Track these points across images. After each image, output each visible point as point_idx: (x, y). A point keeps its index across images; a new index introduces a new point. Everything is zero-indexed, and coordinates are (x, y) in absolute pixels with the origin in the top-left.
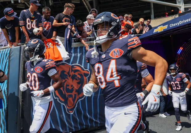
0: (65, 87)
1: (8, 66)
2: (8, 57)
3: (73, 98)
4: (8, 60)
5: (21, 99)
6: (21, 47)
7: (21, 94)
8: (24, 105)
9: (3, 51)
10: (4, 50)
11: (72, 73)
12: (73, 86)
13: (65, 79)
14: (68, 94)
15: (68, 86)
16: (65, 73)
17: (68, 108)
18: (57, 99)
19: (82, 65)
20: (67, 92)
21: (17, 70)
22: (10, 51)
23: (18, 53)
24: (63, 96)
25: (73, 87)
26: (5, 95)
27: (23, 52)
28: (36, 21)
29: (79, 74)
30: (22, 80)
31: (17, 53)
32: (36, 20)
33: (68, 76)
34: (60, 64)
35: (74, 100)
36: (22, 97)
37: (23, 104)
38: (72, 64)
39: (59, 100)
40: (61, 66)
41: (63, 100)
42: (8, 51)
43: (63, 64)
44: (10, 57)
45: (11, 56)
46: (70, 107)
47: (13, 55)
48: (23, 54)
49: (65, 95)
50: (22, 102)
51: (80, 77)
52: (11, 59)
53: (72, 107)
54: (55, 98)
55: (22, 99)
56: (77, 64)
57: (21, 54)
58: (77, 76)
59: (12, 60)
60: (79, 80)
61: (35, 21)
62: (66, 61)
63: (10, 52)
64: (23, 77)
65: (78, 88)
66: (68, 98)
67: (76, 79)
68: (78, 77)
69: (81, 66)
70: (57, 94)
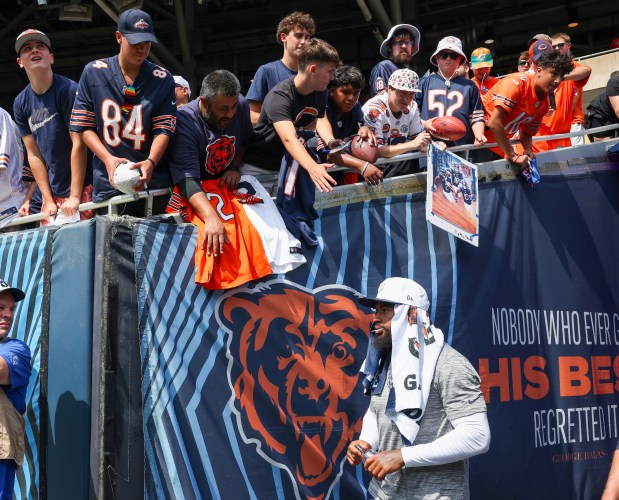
0: (289, 391)
1: (43, 304)
2: (40, 268)
3: (327, 437)
4: (42, 280)
5: (101, 450)
6: (94, 225)
7: (103, 428)
8: (114, 477)
9: (19, 241)
10: (25, 234)
11: (318, 328)
12: (327, 386)
13: (287, 355)
14: (302, 420)
15: (304, 384)
16: (289, 329)
17: (302, 482)
18: (255, 445)
19: (359, 290)
20: (299, 413)
21: (84, 325)
22: (50, 239)
23: (85, 252)
24: (282, 432)
25: (324, 391)
26: (34, 428)
27: (105, 249)
28: (143, 110)
29: (347, 330)
30: (106, 369)
31: (81, 252)
32: (145, 102)
33: (302, 339)
34: (267, 291)
35: (328, 448)
36: (105, 442)
37: (111, 472)
38: (315, 286)
39: (265, 448)
40: (271, 298)
41: (280, 449)
42: (40, 239)
43: (279, 289)
44: (48, 266)
45: (55, 263)
46: (310, 477)
47: (61, 257)
48: (105, 254)
49: (290, 426)
50: (106, 465)
51: (353, 344)
52: (53, 275)
53: (322, 478)
54: (247, 441)
55: (105, 449)
56: (339, 285)
57: (99, 257)
58: (339, 339)
59: (58, 278)
60: (351, 358)
61: (138, 109)
62: (289, 275)
63: (48, 246)
64: (107, 357)
65: (350, 392)
66: (302, 439)
67: (339, 354)
68: (346, 345)
69: (357, 293)
70: (256, 424)
